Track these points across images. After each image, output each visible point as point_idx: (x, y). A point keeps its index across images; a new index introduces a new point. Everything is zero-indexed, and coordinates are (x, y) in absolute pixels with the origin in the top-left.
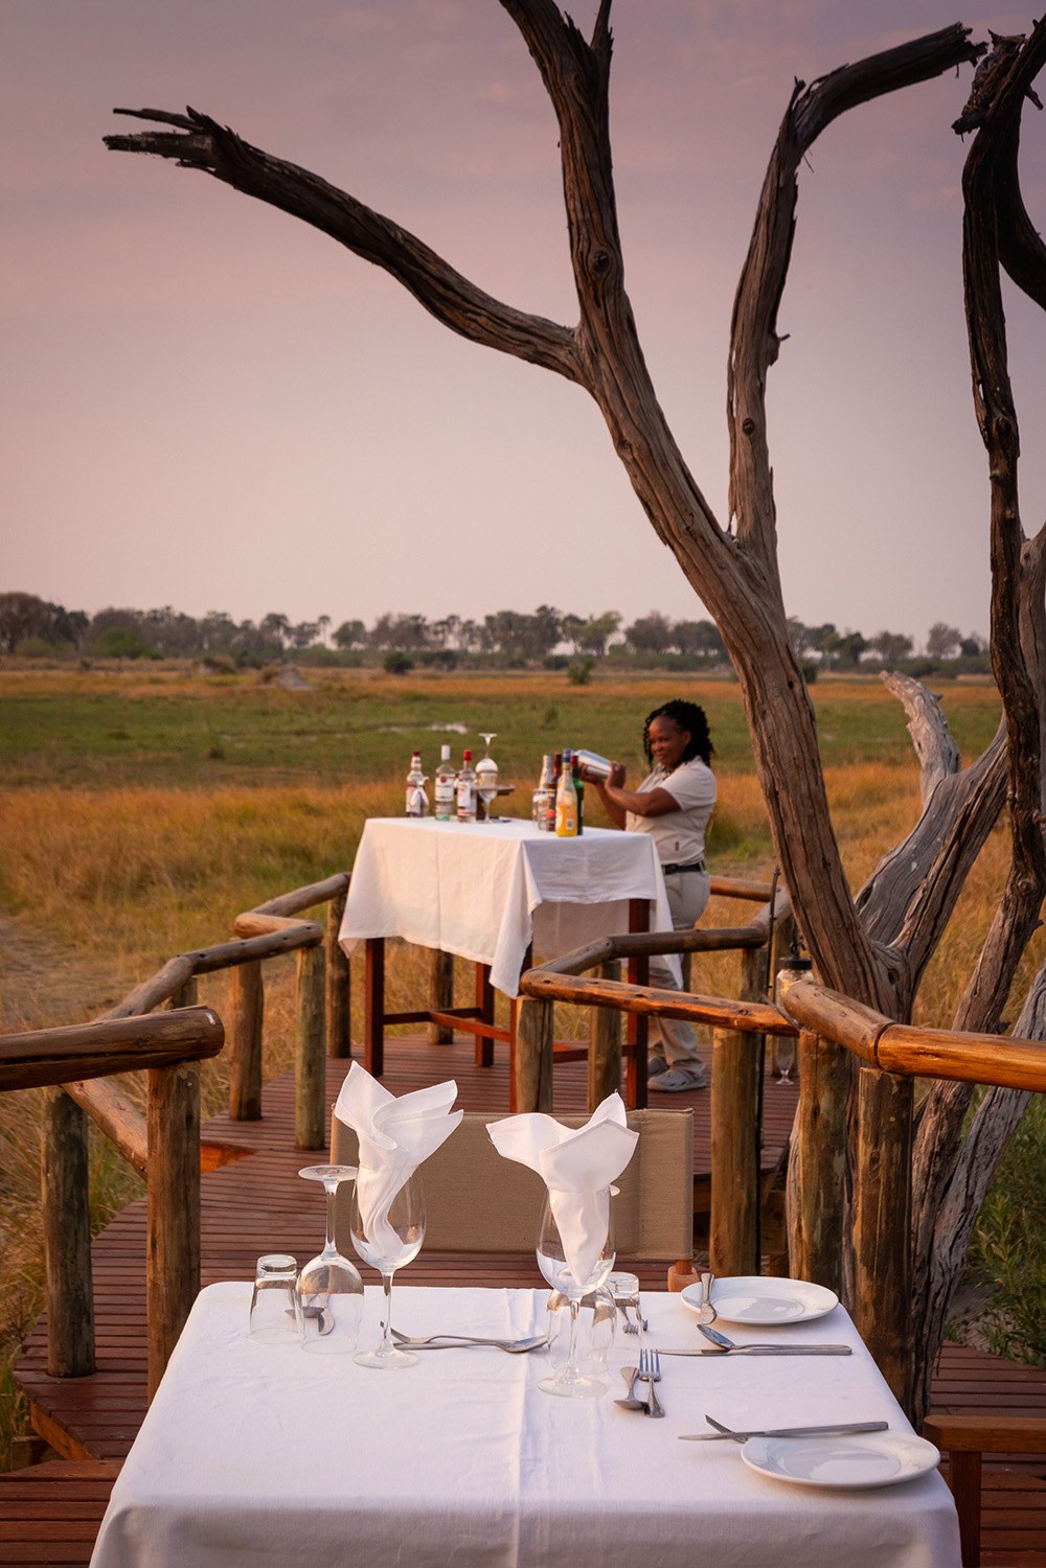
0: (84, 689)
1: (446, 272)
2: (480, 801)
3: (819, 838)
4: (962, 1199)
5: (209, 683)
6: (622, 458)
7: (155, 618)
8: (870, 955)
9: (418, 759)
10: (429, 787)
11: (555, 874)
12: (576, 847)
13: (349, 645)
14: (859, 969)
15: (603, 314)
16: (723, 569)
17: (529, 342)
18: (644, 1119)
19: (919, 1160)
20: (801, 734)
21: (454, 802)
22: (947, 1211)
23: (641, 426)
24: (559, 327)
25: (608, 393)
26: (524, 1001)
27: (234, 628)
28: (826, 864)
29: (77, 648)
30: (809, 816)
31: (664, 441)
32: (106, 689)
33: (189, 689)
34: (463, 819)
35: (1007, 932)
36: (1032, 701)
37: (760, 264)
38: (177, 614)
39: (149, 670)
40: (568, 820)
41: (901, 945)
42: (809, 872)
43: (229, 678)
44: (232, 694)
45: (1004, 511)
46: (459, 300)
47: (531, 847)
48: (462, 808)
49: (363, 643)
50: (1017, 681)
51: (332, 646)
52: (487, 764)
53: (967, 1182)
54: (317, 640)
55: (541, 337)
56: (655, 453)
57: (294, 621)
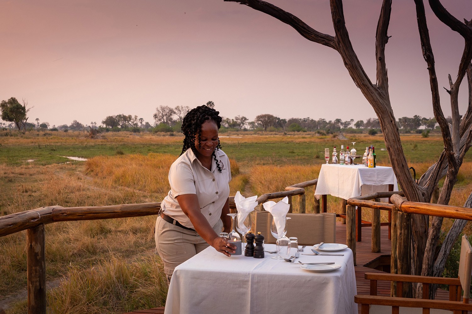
0: (284, 140)
1: (304, 25)
2: (351, 160)
3: (401, 159)
4: (443, 252)
5: (318, 138)
6: (346, 67)
7: (305, 120)
8: (417, 189)
9: (335, 149)
10: (338, 156)
11: (368, 178)
12: (373, 170)
13: (359, 128)
14: (414, 192)
15: (340, 33)
16: (372, 93)
17: (324, 41)
18: (325, 215)
19: (429, 240)
20: (395, 134)
21: (345, 160)
22: (440, 254)
23: (350, 60)
24: (331, 37)
25: (342, 52)
26: (348, 206)
27: (327, 123)
28: (403, 166)
29: (283, 129)
30: (398, 154)
31: (356, 63)
32: (290, 140)
33: (313, 140)
34: (347, 164)
35: (448, 183)
36: (446, 123)
37: (382, 19)
38: (311, 119)
39: (303, 135)
40: (371, 164)
41: (426, 187)
42: (399, 168)
43: (324, 136)
44: (325, 141)
45: (432, 77)
46: (307, 31)
47: (360, 170)
48: (346, 161)
49: (363, 127)
50: (441, 118)
51: (354, 128)
52: (353, 150)
53: (445, 248)
54: (350, 126)
55: (327, 39)
56: (354, 66)
57: (343, 121)
